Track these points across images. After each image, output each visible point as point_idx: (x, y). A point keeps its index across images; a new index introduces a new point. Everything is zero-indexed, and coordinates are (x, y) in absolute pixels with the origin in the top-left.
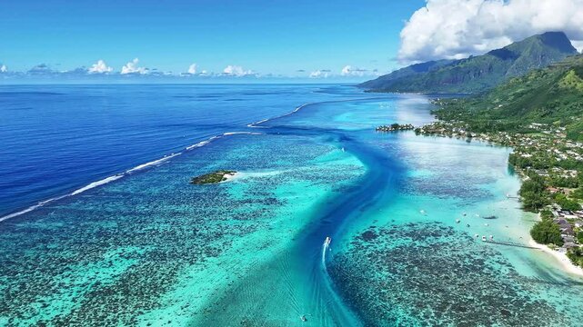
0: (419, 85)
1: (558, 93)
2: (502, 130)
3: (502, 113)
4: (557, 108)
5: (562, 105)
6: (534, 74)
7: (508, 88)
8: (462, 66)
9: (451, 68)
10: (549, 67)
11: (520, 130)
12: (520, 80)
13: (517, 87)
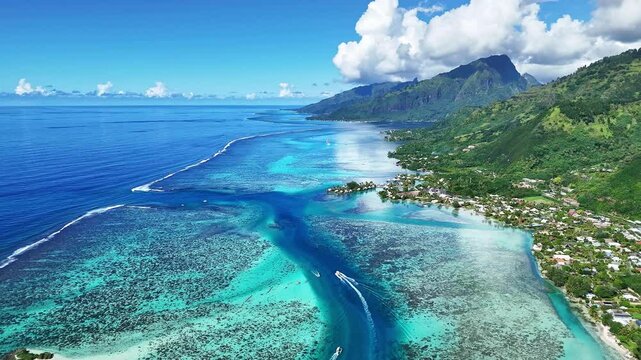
0: (366, 112)
1: (544, 136)
2: (492, 191)
3: (476, 159)
4: (547, 156)
5: (551, 152)
6: (497, 106)
7: (470, 122)
8: (410, 91)
9: (398, 93)
10: (514, 97)
11: (516, 193)
12: (484, 112)
13: (481, 121)
